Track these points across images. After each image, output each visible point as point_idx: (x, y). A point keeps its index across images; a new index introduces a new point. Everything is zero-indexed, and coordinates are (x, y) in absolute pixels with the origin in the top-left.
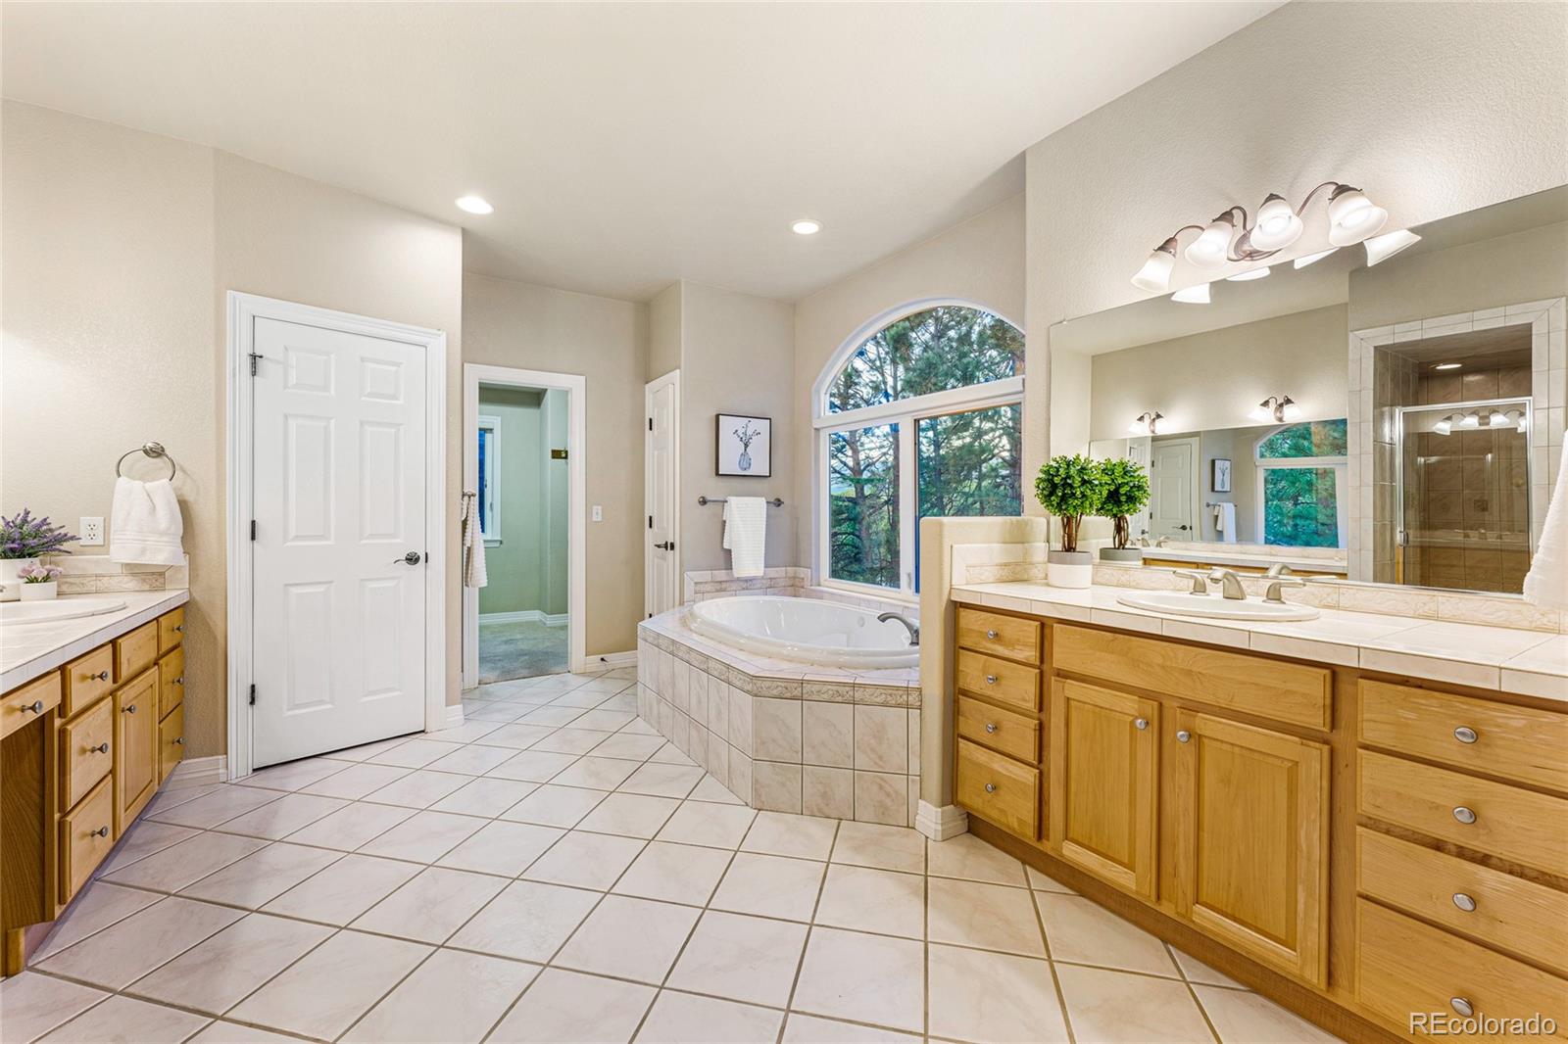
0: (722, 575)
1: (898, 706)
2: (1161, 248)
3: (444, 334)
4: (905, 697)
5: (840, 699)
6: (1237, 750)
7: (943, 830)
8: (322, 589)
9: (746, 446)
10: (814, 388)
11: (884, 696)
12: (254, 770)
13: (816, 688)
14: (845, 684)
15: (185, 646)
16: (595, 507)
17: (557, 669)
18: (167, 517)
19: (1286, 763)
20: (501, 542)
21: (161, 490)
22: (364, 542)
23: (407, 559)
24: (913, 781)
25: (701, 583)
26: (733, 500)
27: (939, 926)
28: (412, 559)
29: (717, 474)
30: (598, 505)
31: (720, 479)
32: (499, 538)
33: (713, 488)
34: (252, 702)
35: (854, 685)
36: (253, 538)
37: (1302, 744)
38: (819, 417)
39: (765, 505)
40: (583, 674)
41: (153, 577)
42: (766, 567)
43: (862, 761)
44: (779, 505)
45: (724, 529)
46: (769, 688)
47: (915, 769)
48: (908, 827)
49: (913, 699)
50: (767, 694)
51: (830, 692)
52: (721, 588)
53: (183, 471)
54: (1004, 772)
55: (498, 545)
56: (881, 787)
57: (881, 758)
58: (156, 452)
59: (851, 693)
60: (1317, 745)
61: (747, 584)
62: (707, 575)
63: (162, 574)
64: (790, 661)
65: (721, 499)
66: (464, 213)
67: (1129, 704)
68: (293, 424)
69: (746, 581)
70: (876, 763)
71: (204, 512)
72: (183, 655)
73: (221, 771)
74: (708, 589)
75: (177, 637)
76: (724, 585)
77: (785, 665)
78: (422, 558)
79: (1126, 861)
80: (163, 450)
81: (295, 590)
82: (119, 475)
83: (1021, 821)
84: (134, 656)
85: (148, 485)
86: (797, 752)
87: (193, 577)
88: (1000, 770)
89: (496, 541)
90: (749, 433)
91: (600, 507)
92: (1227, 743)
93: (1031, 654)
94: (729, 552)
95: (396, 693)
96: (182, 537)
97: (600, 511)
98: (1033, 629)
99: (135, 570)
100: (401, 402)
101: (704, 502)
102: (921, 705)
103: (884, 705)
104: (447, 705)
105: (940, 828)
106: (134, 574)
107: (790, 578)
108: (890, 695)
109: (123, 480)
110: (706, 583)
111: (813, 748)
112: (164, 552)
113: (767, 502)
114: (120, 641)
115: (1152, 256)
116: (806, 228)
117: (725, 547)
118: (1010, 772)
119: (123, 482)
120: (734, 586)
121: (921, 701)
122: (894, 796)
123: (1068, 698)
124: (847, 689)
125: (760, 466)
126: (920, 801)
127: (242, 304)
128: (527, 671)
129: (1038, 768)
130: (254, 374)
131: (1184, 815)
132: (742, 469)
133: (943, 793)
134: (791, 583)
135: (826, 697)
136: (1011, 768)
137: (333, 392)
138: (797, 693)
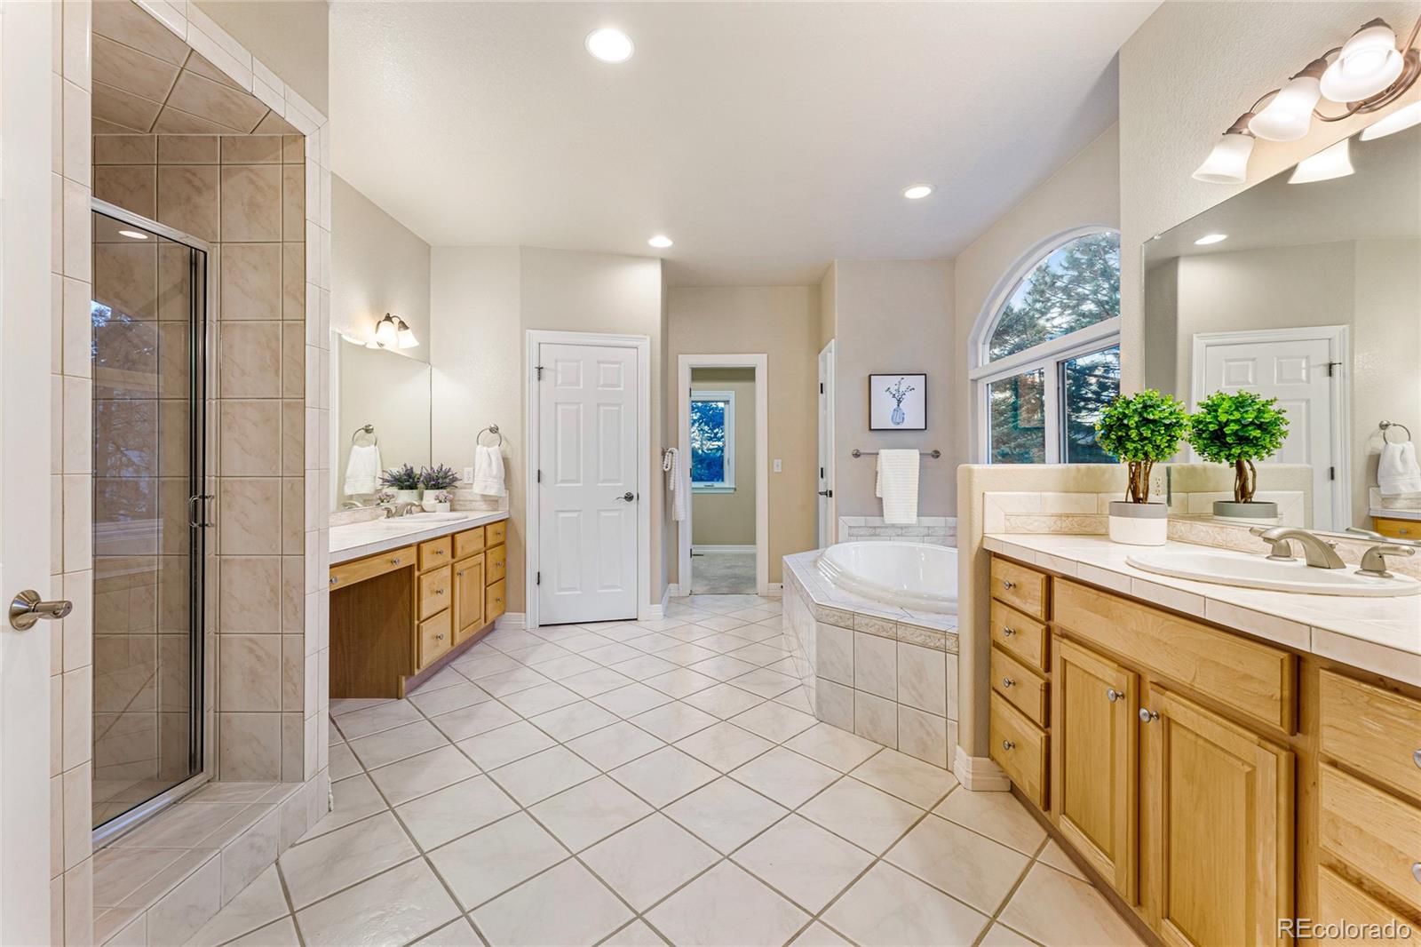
0: (875, 521)
1: (937, 648)
2: (1230, 131)
3: (648, 338)
4: (943, 641)
5: (884, 634)
6: (1200, 742)
7: (973, 780)
8: (575, 515)
9: (899, 401)
10: (970, 338)
11: (923, 637)
12: (540, 626)
13: (865, 621)
14: (889, 621)
15: (508, 543)
16: (776, 461)
17: (749, 591)
18: (497, 468)
19: (1245, 766)
20: (735, 489)
21: (494, 450)
22: (600, 484)
23: (626, 498)
24: (951, 725)
25: (855, 527)
26: (884, 453)
27: (906, 853)
28: (629, 498)
29: (870, 429)
30: (778, 459)
31: (872, 433)
32: (734, 487)
33: (866, 442)
34: (538, 583)
35: (896, 623)
36: (539, 481)
37: (1259, 745)
38: (977, 366)
39: (918, 456)
40: (763, 597)
41: (492, 502)
42: (918, 516)
43: (904, 697)
44: (938, 457)
45: (876, 479)
46: (827, 615)
47: (953, 714)
48: (947, 770)
49: (951, 643)
50: (826, 621)
51: (877, 627)
52: (874, 533)
53: (506, 440)
54: (1020, 730)
55: (732, 491)
56: (921, 724)
57: (921, 696)
58: (494, 430)
59: (894, 630)
60: (1275, 749)
61: (901, 531)
62: (860, 521)
63: (497, 501)
64: (864, 597)
65: (874, 452)
66: (655, 249)
67: (1108, 672)
68: (559, 407)
69: (902, 528)
70: (917, 701)
71: (516, 465)
72: (505, 549)
73: (523, 623)
74: (862, 533)
75: (500, 539)
76: (878, 531)
77: (855, 599)
78: (635, 497)
79: (1108, 851)
80: (497, 429)
81: (561, 515)
82: (478, 443)
83: (1031, 786)
84: (466, 545)
85: (490, 449)
86: (850, 677)
87: (511, 504)
88: (1017, 727)
89: (730, 488)
90: (903, 389)
91: (780, 461)
92: (1192, 732)
93: (1036, 609)
94: (881, 500)
95: (619, 590)
96: (505, 480)
97: (780, 464)
98: (1039, 582)
99: (485, 498)
100: (621, 389)
101: (857, 455)
102: (958, 652)
103: (924, 645)
104: (651, 603)
105: (970, 776)
106: (485, 501)
107: (950, 528)
108: (929, 636)
109: (480, 446)
110: (860, 527)
111: (863, 675)
112: (495, 488)
113: (921, 454)
114: (456, 535)
115: (1222, 141)
116: (918, 193)
117: (878, 495)
118: (1025, 732)
119: (479, 448)
120: (890, 531)
121: (958, 647)
122: (933, 735)
123: (1065, 660)
124: (891, 625)
125: (914, 419)
126: (958, 747)
127: (535, 336)
128: (727, 589)
129: (1044, 731)
130: (539, 379)
131: (1154, 810)
132: (895, 423)
133: (976, 743)
134: (952, 532)
135: (873, 630)
136: (1026, 727)
137: (582, 386)
138: (849, 623)
